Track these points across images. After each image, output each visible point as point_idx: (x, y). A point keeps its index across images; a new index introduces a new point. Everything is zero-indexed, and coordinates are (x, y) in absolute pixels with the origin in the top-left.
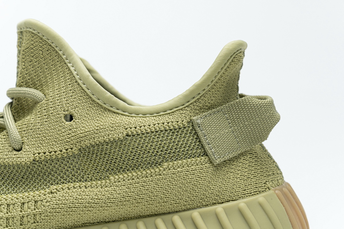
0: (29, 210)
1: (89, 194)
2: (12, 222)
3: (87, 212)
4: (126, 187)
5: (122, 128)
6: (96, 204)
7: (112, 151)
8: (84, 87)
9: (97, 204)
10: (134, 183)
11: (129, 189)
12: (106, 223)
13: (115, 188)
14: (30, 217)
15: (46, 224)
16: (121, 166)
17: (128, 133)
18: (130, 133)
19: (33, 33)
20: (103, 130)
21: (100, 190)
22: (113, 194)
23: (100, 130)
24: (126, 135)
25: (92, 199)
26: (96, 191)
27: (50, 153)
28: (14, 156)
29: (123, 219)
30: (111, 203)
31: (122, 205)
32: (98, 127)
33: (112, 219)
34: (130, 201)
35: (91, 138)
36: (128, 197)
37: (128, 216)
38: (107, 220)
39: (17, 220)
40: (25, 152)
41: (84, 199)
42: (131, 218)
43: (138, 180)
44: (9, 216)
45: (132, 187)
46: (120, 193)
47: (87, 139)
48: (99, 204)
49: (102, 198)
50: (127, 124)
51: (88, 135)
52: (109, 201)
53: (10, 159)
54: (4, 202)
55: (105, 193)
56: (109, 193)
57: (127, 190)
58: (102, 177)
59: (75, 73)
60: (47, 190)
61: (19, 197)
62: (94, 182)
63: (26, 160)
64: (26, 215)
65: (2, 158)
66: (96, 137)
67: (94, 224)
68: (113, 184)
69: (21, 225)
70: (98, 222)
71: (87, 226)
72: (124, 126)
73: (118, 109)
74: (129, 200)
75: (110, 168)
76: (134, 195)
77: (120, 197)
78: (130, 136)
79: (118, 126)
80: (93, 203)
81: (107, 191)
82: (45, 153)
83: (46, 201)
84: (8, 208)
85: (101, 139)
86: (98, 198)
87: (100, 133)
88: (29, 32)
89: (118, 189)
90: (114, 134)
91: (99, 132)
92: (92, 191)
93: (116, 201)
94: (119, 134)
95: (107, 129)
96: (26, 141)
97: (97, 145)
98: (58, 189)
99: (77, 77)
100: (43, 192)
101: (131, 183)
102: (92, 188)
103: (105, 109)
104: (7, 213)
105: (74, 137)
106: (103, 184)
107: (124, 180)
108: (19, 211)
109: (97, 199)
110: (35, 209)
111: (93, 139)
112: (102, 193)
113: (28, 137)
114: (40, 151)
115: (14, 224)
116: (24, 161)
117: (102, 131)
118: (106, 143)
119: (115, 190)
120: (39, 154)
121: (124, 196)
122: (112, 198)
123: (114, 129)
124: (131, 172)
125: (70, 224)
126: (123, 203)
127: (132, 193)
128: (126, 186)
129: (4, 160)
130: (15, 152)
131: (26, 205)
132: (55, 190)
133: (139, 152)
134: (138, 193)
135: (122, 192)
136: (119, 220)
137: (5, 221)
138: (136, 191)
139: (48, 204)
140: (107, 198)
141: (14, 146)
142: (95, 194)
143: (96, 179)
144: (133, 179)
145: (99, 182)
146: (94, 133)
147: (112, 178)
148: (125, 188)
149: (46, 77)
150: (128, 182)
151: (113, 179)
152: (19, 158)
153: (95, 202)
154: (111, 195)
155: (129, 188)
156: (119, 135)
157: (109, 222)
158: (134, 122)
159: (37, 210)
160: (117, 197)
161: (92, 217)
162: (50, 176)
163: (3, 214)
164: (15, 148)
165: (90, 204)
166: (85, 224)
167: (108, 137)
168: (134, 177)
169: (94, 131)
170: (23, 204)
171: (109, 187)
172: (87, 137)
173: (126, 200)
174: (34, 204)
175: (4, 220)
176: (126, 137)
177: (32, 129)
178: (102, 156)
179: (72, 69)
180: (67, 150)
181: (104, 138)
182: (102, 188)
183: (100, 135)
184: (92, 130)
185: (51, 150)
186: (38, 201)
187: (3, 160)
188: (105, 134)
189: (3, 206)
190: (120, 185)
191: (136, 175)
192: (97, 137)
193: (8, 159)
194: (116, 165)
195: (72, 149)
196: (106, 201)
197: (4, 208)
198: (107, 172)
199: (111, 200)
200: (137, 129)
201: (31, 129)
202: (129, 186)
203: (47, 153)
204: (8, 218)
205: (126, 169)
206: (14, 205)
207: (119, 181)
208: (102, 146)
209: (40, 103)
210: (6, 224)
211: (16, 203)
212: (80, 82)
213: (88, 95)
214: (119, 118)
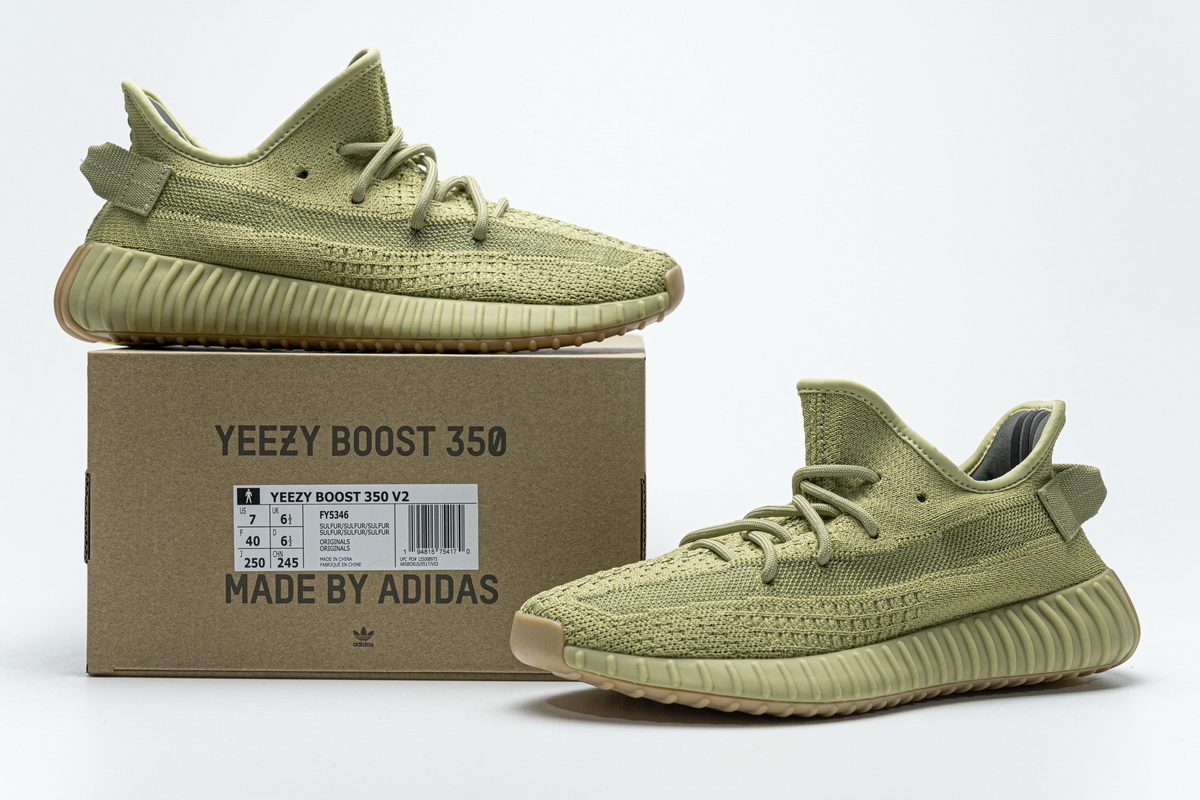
0: (911, 604)
1: (964, 581)
3: (964, 602)
4: (998, 571)
7: (977, 532)
8: (931, 461)
9: (974, 592)
10: (1003, 566)
11: (1001, 573)
13: (988, 572)
14: (912, 611)
16: (988, 549)
17: (988, 511)
21: (974, 576)
22: (987, 579)
24: (986, 513)
25: (968, 587)
26: (971, 577)
27: (914, 538)
28: (874, 545)
30: (986, 589)
33: (980, 611)
35: (954, 519)
40: (884, 539)
41: (961, 587)
43: (1007, 562)
44: (892, 613)
45: (1003, 570)
46: (993, 578)
49: (977, 585)
51: (950, 515)
53: (871, 547)
54: (883, 597)
55: (979, 579)
56: (984, 578)
57: (999, 574)
58: (972, 562)
59: (915, 447)
60: (920, 580)
61: (897, 590)
62: (965, 568)
63: (890, 548)
64: (907, 610)
65: (862, 548)
68: (984, 569)
75: (977, 551)
78: (990, 514)
80: (970, 591)
81: (981, 577)
82: (908, 539)
83: (924, 592)
84: (888, 604)
85: (965, 520)
87: (963, 513)
89: (991, 574)
90: (976, 513)
92: (966, 578)
93: (991, 587)
94: (980, 513)
96: (880, 526)
97: (961, 526)
98: (931, 577)
99: (920, 451)
100: (917, 582)
101: (1001, 567)
102: (965, 574)
104: (889, 609)
105: (936, 519)
106: (975, 569)
107: (994, 564)
108: (900, 605)
110: (916, 603)
112: (976, 579)
114: (902, 537)
116: (888, 548)
117: (965, 511)
118: (970, 524)
119: (988, 575)
120: (902, 539)
122: (988, 584)
124: (999, 554)
126: (996, 589)
129: (865, 550)
130: (873, 541)
131: (906, 599)
132: (929, 580)
133: (1002, 531)
134: (1009, 577)
135: (995, 577)
136: (987, 611)
138: (1007, 574)
139: (927, 595)
140: (983, 584)
142: (971, 581)
143: (966, 564)
144: (1002, 562)
145: (970, 567)
146: (956, 513)
147: (981, 562)
150: (998, 565)
151: (983, 563)
152: (881, 546)
153: (972, 590)
154: (985, 580)
157: (975, 615)
159: (918, 603)
160: (992, 583)
162: (918, 566)
163: (885, 610)
164: (872, 535)
165: (967, 592)
167: (970, 517)
168: (1002, 560)
169: (956, 511)
170: (903, 597)
171: (981, 572)
172: (950, 519)
173: (1000, 585)
174: (913, 596)
175: (887, 617)
176: (987, 515)
178: (967, 539)
179: (910, 442)
180: (930, 534)
181: (967, 518)
182: (974, 573)
183: (963, 515)
184: (952, 510)
185: (914, 535)
187: (863, 550)
188: (967, 514)
189: (883, 601)
190: (992, 569)
191: (1004, 557)
192: (960, 518)
193: (869, 548)
194: (983, 547)
195: (935, 532)
196: (982, 587)
197: (884, 603)
198: (975, 556)
200: (994, 507)
201: (881, 513)
202: (999, 569)
203: (911, 538)
204: (891, 615)
205: (993, 551)
206: (894, 599)
207: (990, 565)
208: (967, 527)
209: (878, 483)
210: (889, 622)
211: (895, 596)
212: (925, 456)
213: (936, 471)
214: (973, 497)
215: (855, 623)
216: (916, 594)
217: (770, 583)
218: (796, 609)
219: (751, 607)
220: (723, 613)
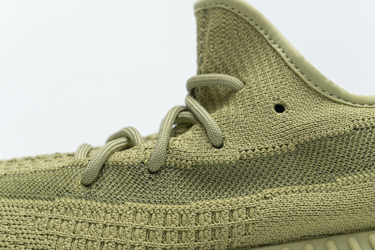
0: (240, 219)
1: (312, 199)
2: (219, 233)
3: (310, 222)
4: (358, 192)
5: (347, 120)
6: (322, 211)
7: (338, 147)
8: (297, 71)
9: (324, 212)
10: (367, 186)
11: (361, 194)
12: (329, 236)
13: (344, 192)
14: (241, 227)
15: (259, 236)
16: (349, 166)
17: (356, 126)
18: (358, 126)
19: (225, 10)
20: (325, 122)
21: (326, 195)
22: (342, 199)
23: (322, 122)
24: (353, 128)
25: (316, 206)
26: (321, 195)
27: (260, 150)
28: (214, 154)
29: (350, 231)
30: (340, 210)
31: (352, 213)
32: (319, 119)
33: (337, 231)
34: (363, 209)
35: (311, 132)
36: (360, 203)
37: (356, 228)
38: (331, 232)
39: (225, 232)
40: (227, 149)
41: (307, 205)
42: (360, 230)
43: (371, 182)
44: (216, 227)
45: (364, 191)
46: (351, 198)
47: (307, 132)
48: (326, 212)
49: (329, 205)
50: (353, 116)
51: (308, 128)
52: (338, 209)
53: (210, 157)
54: (208, 209)
55: (332, 199)
56: (338, 198)
57: (358, 194)
58: (327, 180)
59: (283, 55)
60: (260, 195)
61: (225, 203)
62: (317, 185)
63: (230, 159)
64: (236, 226)
65: (200, 157)
66: (317, 131)
67: (315, 237)
68: (341, 187)
69: (229, 237)
70: (319, 235)
71: (307, 239)
72: (350, 117)
73: (338, 98)
74: (361, 207)
75: (335, 168)
76: (368, 201)
77: (351, 203)
78: (358, 129)
79: (342, 118)
80: (319, 211)
81: (335, 196)
82: (253, 150)
83: (260, 207)
84: (213, 217)
85: (324, 134)
86: (325, 204)
87: (322, 126)
88: (219, 8)
89: (348, 193)
90: (339, 127)
91: (320, 124)
92: (316, 196)
93: (347, 209)
94: (345, 127)
95: (330, 121)
96: (227, 136)
97: (318, 140)
98: (273, 193)
99: (287, 60)
100: (254, 196)
101: (363, 187)
102: (315, 192)
103: (324, 98)
104: (213, 223)
105: (290, 131)
106: (329, 187)
107: (354, 183)
108: (227, 219)
109: (323, 206)
110: (247, 218)
111: (313, 133)
112: (328, 198)
113: (229, 131)
114: (247, 148)
115: (221, 236)
116: (229, 159)
117: (324, 124)
118: (329, 138)
119: (344, 194)
120: (246, 151)
121: (356, 202)
122: (342, 205)
123: (338, 121)
124: (362, 173)
125: (287, 237)
126: (354, 211)
127: (365, 199)
128: (358, 190)
129: (203, 159)
130: (215, 150)
131: (235, 214)
132: (270, 195)
133: (371, 148)
134: (372, 199)
135: (353, 198)
136: (346, 232)
137: (211, 232)
138: (370, 196)
139: (263, 211)
140: (335, 204)
141: (215, 142)
142: (321, 200)
143: (319, 181)
144: (365, 182)
145: (323, 185)
146: (314, 126)
147: (338, 180)
148: (356, 193)
149: (242, 62)
150: (359, 185)
151: (340, 181)
152: (221, 156)
153: (321, 209)
154: (340, 200)
155: (361, 192)
156: (344, 129)
157: (333, 235)
158: (361, 113)
159: (249, 219)
160: (347, 204)
161: (314, 228)
162: (261, 179)
163: (208, 223)
164: (215, 144)
165: (314, 212)
166: (304, 238)
167: (331, 131)
168: (366, 179)
169: (314, 123)
170: (232, 211)
171: (336, 191)
172: (306, 131)
173: (358, 207)
174: (245, 211)
175: (209, 231)
176: (354, 130)
177: (234, 122)
178: (325, 154)
179: (279, 50)
180: (281, 146)
181: (327, 131)
182: (327, 192)
183: (322, 129)
184: (311, 122)
185: (261, 146)
186: (251, 208)
187: (201, 159)
188: (328, 127)
189: (207, 214)
190: (350, 189)
191: (369, 176)
192: (319, 131)
193: (208, 157)
194: (343, 164)
195: (287, 145)
196: (334, 208)
197: (208, 216)
198: (332, 173)
199: (340, 207)
200: (365, 122)
201: (232, 122)
202: (360, 189)
203: (257, 150)
204: (214, 229)
205: (356, 169)
206: (220, 213)
207: (348, 184)
208: (325, 141)
209: (240, 92)
210: (211, 236)
211: (223, 210)
212: (292, 66)
213: (302, 80)
214: (342, 109)
215: (168, 234)
216: (248, 209)
217: (88, 186)
218: (103, 215)
219: (55, 210)
220: (24, 214)
